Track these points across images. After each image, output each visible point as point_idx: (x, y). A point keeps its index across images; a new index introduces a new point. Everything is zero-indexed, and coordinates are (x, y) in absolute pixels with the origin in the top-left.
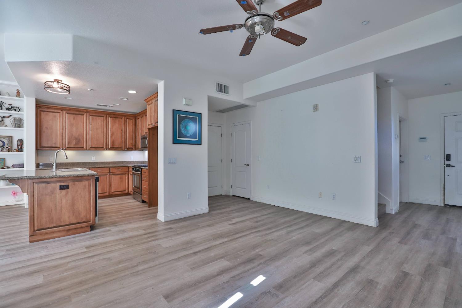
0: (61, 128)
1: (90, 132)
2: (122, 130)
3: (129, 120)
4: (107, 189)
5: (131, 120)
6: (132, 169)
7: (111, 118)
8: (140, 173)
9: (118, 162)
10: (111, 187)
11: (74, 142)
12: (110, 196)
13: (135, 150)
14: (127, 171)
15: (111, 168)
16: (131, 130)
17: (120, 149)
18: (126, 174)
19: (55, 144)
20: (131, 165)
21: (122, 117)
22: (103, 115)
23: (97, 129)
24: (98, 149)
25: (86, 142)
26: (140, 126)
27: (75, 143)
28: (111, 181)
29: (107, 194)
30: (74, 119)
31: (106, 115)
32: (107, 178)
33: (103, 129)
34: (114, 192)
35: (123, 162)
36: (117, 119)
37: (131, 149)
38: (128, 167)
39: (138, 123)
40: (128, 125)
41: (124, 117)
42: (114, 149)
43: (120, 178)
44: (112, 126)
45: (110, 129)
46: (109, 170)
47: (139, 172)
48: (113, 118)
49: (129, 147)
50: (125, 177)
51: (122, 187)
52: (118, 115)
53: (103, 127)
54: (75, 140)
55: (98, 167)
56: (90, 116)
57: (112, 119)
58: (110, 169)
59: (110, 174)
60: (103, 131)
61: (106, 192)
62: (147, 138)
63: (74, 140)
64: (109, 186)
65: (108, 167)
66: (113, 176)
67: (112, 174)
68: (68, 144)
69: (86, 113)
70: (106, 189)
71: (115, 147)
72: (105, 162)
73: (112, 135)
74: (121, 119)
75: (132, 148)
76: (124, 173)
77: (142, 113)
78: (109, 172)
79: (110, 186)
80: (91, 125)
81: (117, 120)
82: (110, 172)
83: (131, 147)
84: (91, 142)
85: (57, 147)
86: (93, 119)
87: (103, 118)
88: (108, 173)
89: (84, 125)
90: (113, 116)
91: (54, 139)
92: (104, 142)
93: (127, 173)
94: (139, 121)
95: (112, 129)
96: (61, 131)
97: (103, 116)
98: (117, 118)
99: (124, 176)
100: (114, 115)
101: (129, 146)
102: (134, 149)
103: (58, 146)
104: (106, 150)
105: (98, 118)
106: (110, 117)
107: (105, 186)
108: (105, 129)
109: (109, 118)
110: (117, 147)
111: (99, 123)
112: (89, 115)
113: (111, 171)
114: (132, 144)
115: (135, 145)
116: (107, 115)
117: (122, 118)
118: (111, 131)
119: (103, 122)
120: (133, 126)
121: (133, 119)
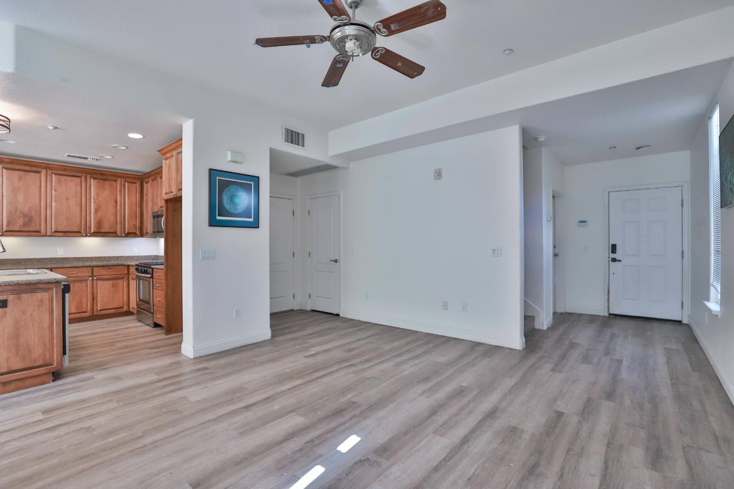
1: (53, 203)
2: (117, 203)
3: (130, 184)
4: (87, 306)
5: (134, 185)
6: (136, 269)
7: (96, 181)
8: (149, 276)
9: (108, 257)
10: (95, 301)
11: (20, 222)
12: (94, 317)
13: (142, 236)
14: (126, 272)
15: (94, 268)
16: (134, 202)
17: (112, 234)
18: (125, 279)
20: (134, 263)
21: (116, 179)
22: (79, 175)
23: (67, 199)
24: (68, 234)
25: (44, 221)
26: (150, 194)
27: (22, 223)
28: (95, 292)
29: (87, 314)
30: (20, 179)
31: (85, 175)
32: (87, 286)
33: (79, 199)
34: (100, 310)
35: (118, 257)
36: (107, 182)
37: (133, 235)
38: (128, 266)
39: (147, 190)
40: (128, 193)
41: (120, 179)
42: (102, 234)
43: (113, 286)
44: (98, 195)
45: (94, 199)
46: (91, 271)
47: (149, 274)
48: (99, 180)
49: (130, 231)
50: (122, 284)
51: (117, 302)
52: (110, 175)
53: (79, 195)
54: (22, 218)
55: (71, 267)
56: (53, 175)
57: (98, 182)
58: (92, 269)
59: (93, 279)
60: (79, 202)
61: (84, 310)
62: (162, 217)
63: (20, 217)
64: (91, 299)
65: (90, 267)
66: (99, 282)
67: (97, 279)
68: (8, 225)
69: (45, 168)
70: (84, 305)
71: (103, 230)
72: (83, 258)
73: (96, 210)
74: (114, 183)
75: (135, 233)
76: (120, 276)
77: (154, 172)
78: (90, 274)
79: (93, 300)
80: (55, 190)
81: (107, 184)
82: (92, 276)
83: (134, 231)
84: (56, 222)
86: (59, 182)
87: (79, 179)
88: (90, 277)
89: (40, 192)
90: (99, 176)
92: (81, 222)
93: (127, 276)
94: (148, 187)
95: (97, 199)
97: (80, 177)
98: (107, 180)
99: (120, 282)
100: (101, 174)
101: (129, 229)
102: (139, 236)
104: (86, 236)
105: (69, 178)
106: (94, 179)
107: (84, 300)
108: (83, 199)
109: (92, 180)
110: (107, 230)
111: (70, 189)
112: (52, 173)
113: (95, 274)
114: (135, 226)
115: (141, 229)
116: (88, 175)
117: (116, 181)
118: (94, 202)
119: (79, 187)
120: (138, 195)
121: (138, 183)
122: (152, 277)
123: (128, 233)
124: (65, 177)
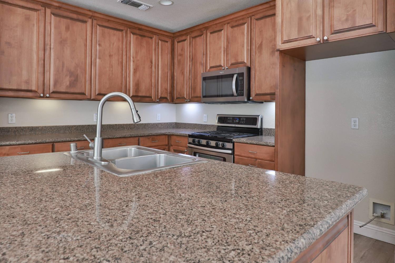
0: (41, 46)
1: (98, 60)
2: (152, 63)
3: (163, 43)
7: (135, 36)
8: (230, 152)
11: (66, 81)
13: (172, 101)
14: (167, 143)
15: (141, 139)
16: (166, 63)
17: (147, 99)
19: (27, 82)
21: (152, 36)
22: (121, 28)
23: (110, 56)
25: (89, 82)
27: (68, 83)
30: (67, 28)
31: (126, 28)
33: (120, 57)
36: (144, 38)
37: (165, 100)
38: (169, 136)
39: (182, 50)
40: (162, 52)
41: (155, 36)
42: (139, 99)
44: (137, 53)
45: (133, 58)
48: (138, 36)
49: (163, 96)
52: (147, 31)
53: (121, 52)
54: (69, 77)
55: (120, 137)
56: (98, 26)
57: (137, 38)
58: (139, 140)
60: (120, 60)
63: (66, 76)
65: (137, 137)
68: (55, 85)
69: (91, 17)
71: (140, 94)
72: (116, 125)
73: (135, 71)
74: (150, 40)
75: (166, 98)
76: (162, 148)
80: (100, 45)
81: (145, 40)
83: (166, 96)
84: (100, 82)
85: (30, 91)
86: (103, 35)
87: (120, 33)
89: (86, 45)
90: (138, 32)
91: (24, 73)
92: (122, 84)
95: (136, 57)
96: (41, 53)
97: (121, 30)
98: (145, 36)
100: (140, 29)
101: (162, 94)
102: (170, 101)
103: (34, 88)
105: (112, 32)
106: (134, 34)
108: (124, 57)
109: (132, 35)
110: (144, 94)
111: (113, 44)
112: (97, 24)
114: (166, 90)
115: (172, 93)
116: (128, 29)
117: (151, 38)
118: (133, 61)
119: (121, 43)
120: (169, 56)
121: (169, 42)
122: (233, 154)
123: (161, 98)
124: (109, 30)
